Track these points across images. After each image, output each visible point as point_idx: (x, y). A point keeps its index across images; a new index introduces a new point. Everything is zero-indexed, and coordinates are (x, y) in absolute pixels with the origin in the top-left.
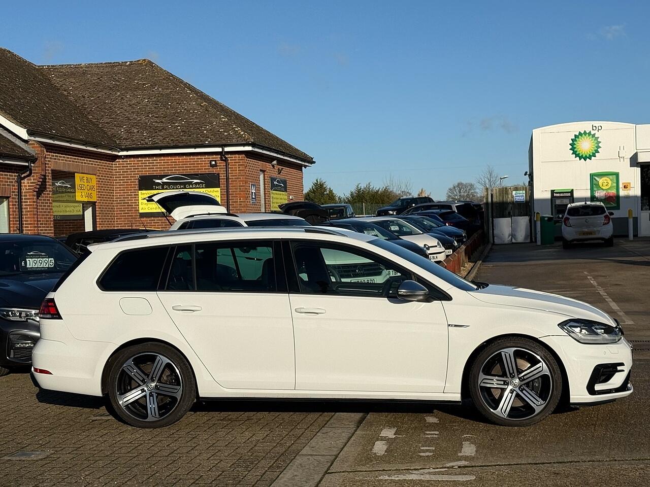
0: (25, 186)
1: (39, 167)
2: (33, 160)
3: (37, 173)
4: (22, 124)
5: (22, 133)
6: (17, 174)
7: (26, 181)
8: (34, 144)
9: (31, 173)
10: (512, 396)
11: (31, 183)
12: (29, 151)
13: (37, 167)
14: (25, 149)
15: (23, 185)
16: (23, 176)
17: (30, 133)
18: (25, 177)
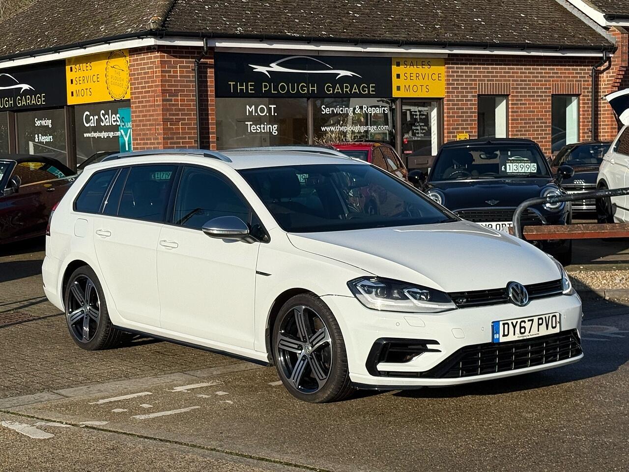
0: (604, 81)
1: (619, 57)
2: (612, 49)
3: (616, 65)
4: (600, 8)
5: (599, 17)
6: (592, 68)
7: (605, 74)
8: (615, 31)
9: (610, 65)
10: (303, 363)
11: (610, 77)
12: (609, 39)
13: (616, 57)
14: (606, 37)
15: (602, 79)
16: (602, 68)
17: (609, 18)
18: (604, 70)
